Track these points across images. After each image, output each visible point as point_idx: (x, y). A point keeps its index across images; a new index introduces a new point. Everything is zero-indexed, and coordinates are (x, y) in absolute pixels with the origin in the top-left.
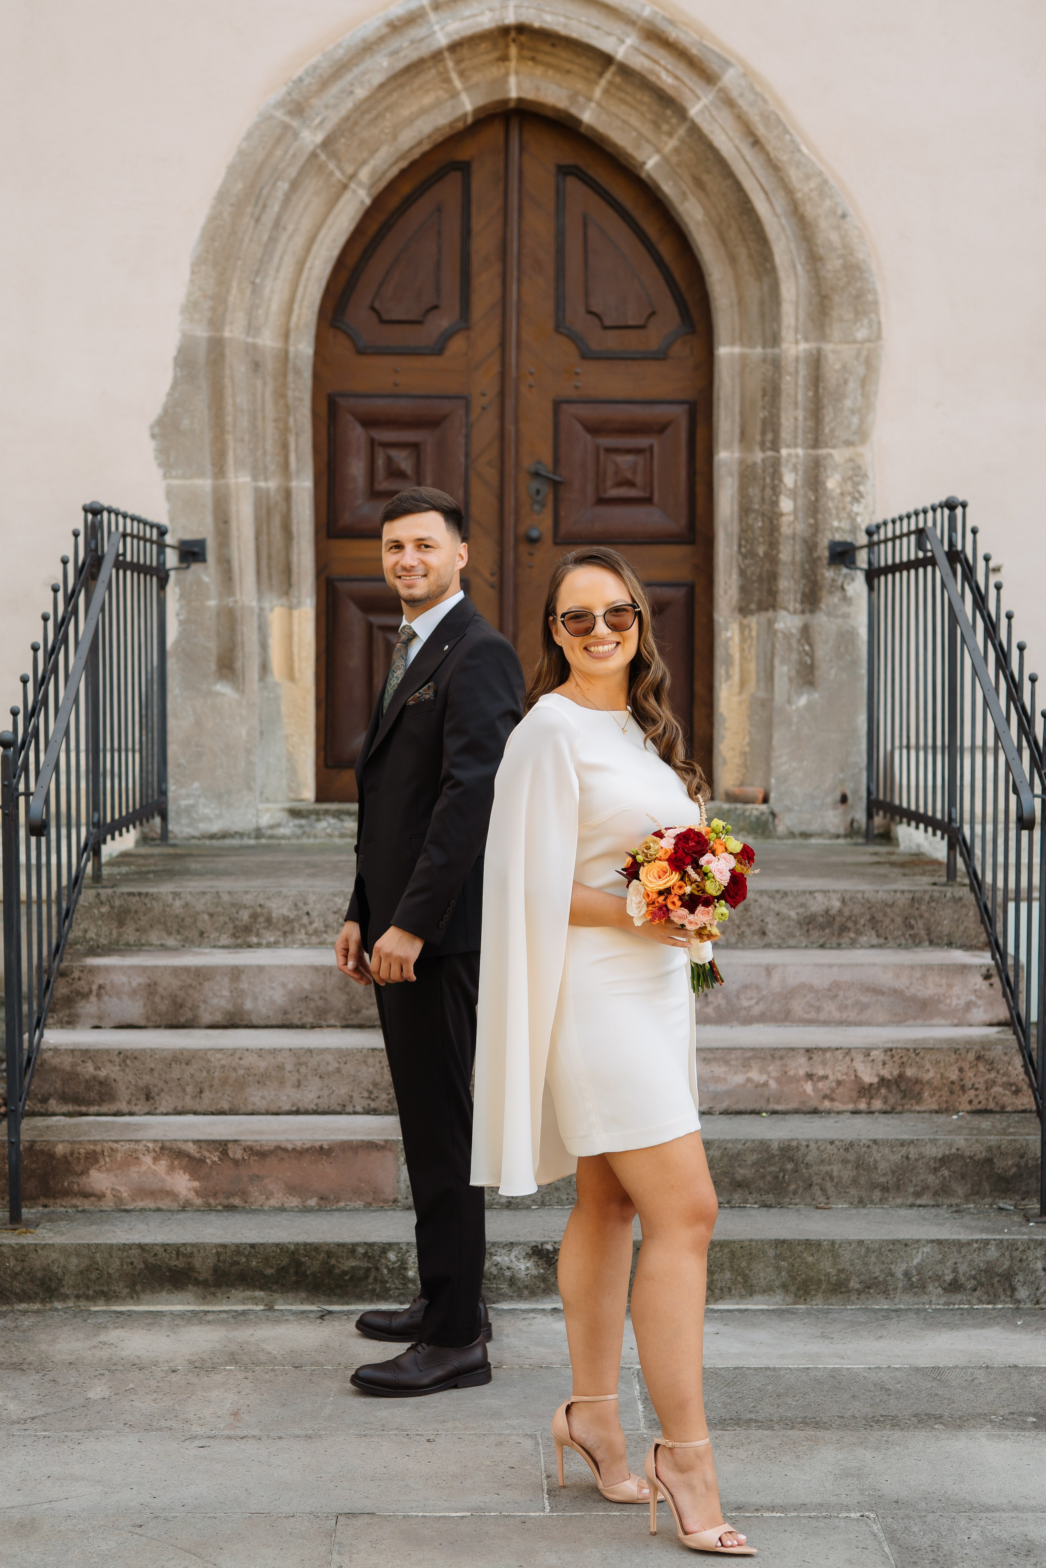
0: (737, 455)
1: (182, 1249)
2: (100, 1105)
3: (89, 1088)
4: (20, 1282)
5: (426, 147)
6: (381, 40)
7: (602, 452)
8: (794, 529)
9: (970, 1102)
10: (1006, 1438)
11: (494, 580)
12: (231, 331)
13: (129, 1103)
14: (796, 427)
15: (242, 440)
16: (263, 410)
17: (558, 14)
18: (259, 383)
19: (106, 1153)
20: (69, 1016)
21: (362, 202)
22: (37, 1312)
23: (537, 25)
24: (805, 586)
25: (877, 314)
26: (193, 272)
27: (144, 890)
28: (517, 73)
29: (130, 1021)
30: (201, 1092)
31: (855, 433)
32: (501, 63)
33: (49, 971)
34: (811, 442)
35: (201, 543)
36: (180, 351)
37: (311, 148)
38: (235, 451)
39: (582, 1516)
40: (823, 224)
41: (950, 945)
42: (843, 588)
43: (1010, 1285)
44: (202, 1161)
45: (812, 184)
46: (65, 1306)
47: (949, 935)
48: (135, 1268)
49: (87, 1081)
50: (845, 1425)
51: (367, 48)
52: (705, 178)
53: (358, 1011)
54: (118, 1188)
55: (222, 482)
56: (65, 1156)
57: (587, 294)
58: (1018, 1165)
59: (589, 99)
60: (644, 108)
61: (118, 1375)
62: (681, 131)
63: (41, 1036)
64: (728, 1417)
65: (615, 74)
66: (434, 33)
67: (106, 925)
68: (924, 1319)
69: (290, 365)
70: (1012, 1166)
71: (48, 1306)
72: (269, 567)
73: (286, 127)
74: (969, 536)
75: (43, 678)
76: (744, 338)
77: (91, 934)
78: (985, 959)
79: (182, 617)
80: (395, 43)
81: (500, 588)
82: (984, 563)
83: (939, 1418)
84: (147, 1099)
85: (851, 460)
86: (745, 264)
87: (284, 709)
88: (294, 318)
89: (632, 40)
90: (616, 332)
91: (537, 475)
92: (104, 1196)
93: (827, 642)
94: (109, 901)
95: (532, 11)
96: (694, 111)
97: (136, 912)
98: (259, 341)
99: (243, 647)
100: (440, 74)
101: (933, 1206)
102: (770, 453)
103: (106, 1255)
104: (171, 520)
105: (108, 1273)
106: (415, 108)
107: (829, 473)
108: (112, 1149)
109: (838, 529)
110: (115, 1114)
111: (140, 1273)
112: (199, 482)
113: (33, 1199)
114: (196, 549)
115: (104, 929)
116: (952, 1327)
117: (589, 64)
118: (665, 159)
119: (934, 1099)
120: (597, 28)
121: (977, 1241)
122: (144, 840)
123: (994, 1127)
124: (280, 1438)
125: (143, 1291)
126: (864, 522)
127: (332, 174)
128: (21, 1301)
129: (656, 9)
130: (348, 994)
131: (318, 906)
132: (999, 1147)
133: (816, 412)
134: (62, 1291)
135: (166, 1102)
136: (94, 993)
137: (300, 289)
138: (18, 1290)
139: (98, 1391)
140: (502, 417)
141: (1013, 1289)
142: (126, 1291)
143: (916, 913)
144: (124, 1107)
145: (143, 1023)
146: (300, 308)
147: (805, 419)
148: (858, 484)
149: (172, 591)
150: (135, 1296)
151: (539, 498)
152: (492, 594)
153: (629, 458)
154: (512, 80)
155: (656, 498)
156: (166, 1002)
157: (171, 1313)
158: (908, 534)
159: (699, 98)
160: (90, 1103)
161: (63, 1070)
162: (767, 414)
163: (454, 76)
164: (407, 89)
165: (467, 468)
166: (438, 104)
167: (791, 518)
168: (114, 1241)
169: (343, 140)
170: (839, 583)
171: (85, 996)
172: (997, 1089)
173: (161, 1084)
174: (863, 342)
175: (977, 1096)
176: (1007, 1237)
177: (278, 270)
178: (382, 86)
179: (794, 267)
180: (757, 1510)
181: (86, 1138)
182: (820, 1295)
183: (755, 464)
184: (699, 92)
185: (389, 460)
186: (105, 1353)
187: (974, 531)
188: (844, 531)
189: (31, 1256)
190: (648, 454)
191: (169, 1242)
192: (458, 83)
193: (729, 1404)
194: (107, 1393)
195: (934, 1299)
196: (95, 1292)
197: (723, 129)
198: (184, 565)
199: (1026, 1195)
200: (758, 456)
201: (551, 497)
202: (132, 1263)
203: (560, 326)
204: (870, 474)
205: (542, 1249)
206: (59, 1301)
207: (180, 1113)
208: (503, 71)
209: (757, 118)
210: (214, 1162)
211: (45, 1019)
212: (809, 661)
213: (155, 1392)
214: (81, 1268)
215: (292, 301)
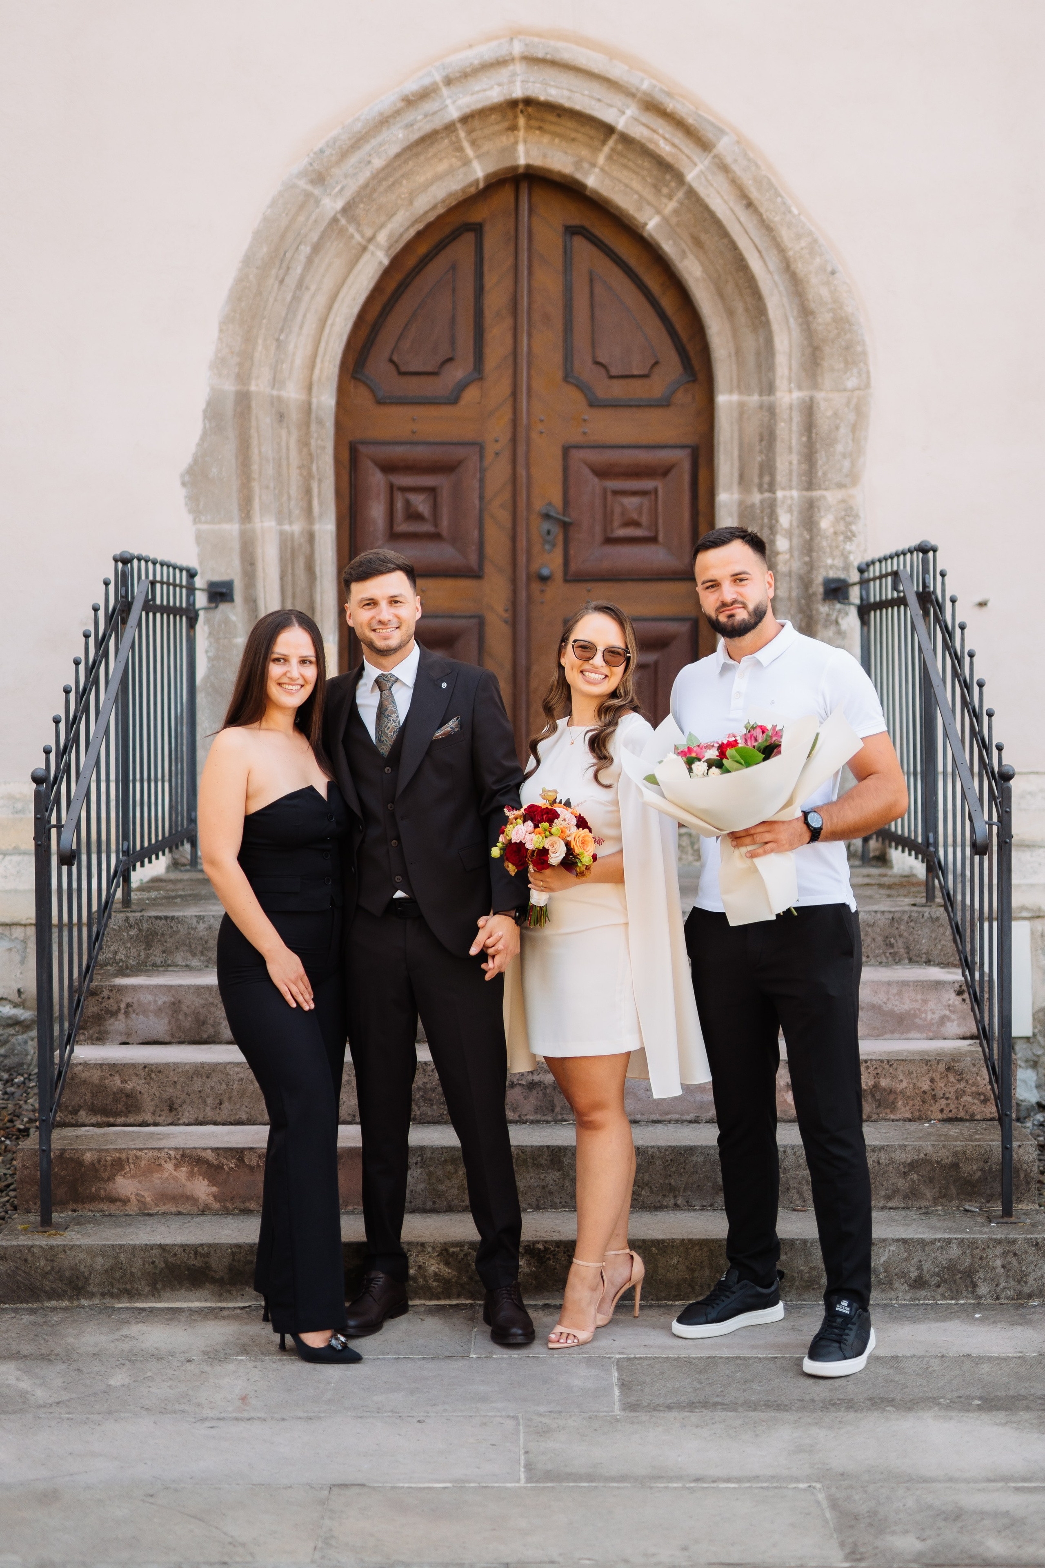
0: (736, 496)
1: (200, 1249)
2: (126, 1116)
3: (116, 1100)
4: (49, 1281)
5: (441, 210)
6: (397, 113)
7: (609, 494)
8: (790, 566)
9: (942, 1111)
10: (951, 1419)
11: (507, 616)
12: (257, 385)
13: (153, 1114)
14: (791, 471)
15: (267, 487)
16: (288, 458)
17: (562, 88)
18: (284, 433)
19: (130, 1161)
20: (99, 1032)
21: (381, 263)
22: (66, 1309)
23: (542, 98)
24: (801, 620)
25: (866, 364)
26: (221, 331)
27: (170, 914)
28: (525, 142)
29: (156, 1038)
30: (221, 1104)
31: (847, 476)
32: (510, 132)
33: (79, 990)
34: (806, 485)
35: (229, 585)
36: (209, 404)
37: (331, 214)
38: (260, 496)
39: (553, 1487)
40: (814, 280)
41: (928, 962)
42: (837, 623)
43: (972, 1281)
44: (220, 1167)
45: (803, 243)
46: (91, 1303)
47: (927, 953)
48: (156, 1267)
49: (114, 1093)
50: (804, 1408)
51: (384, 121)
52: (703, 237)
54: (142, 1193)
55: (248, 526)
56: (93, 1164)
57: (594, 346)
58: (982, 1170)
59: (593, 165)
60: (645, 173)
61: (138, 1365)
62: (680, 194)
63: (72, 1051)
64: (696, 1400)
65: (616, 142)
66: (447, 106)
67: (135, 947)
68: (890, 1313)
69: (313, 416)
70: (977, 1170)
71: (76, 1303)
73: (308, 195)
74: (939, 578)
75: (75, 717)
76: (741, 386)
77: (121, 956)
78: (956, 975)
79: (210, 654)
80: (411, 116)
81: (514, 624)
82: (951, 604)
83: (891, 1402)
84: (171, 1110)
85: (843, 501)
86: (742, 317)
88: (317, 372)
89: (632, 110)
90: (622, 382)
91: (547, 516)
92: (129, 1201)
94: (137, 924)
95: (538, 85)
96: (690, 177)
97: (163, 935)
98: (284, 394)
100: (452, 143)
101: (903, 1208)
102: (767, 495)
103: (129, 1255)
104: (201, 563)
105: (132, 1273)
106: (429, 175)
107: (822, 513)
108: (136, 1157)
109: (831, 567)
110: (140, 1125)
111: (161, 1272)
112: (226, 527)
113: (63, 1204)
114: (224, 590)
115: (133, 950)
116: (915, 1320)
117: (592, 132)
118: (666, 220)
119: (907, 1108)
120: (599, 100)
121: (939, 1240)
122: (175, 865)
123: (961, 1134)
124: (283, 1419)
125: (164, 1288)
126: (857, 560)
127: (352, 237)
128: (50, 1299)
129: (654, 82)
132: (965, 1152)
133: (809, 456)
134: (88, 1289)
135: (188, 1113)
136: (123, 1011)
137: (323, 344)
138: (47, 1288)
139: (119, 1379)
140: (514, 461)
141: (975, 1286)
142: (148, 1289)
143: (896, 932)
144: (149, 1118)
145: (168, 1039)
146: (322, 362)
147: (800, 463)
148: (850, 524)
149: (202, 630)
150: (156, 1293)
151: (550, 538)
152: (506, 629)
153: (635, 500)
154: (521, 148)
155: (661, 537)
156: (189, 1019)
157: (190, 1309)
158: (886, 575)
159: (695, 165)
160: (117, 1114)
161: (92, 1083)
162: (764, 457)
163: (466, 145)
164: (422, 158)
165: (481, 511)
166: (451, 171)
167: (787, 556)
168: (137, 1242)
169: (362, 206)
170: (833, 617)
171: (114, 1014)
172: (966, 1098)
173: (183, 1096)
174: (853, 391)
175: (948, 1105)
176: (968, 1236)
177: (301, 327)
178: (398, 156)
179: (787, 320)
180: (714, 1481)
181: (112, 1147)
182: (794, 1292)
183: (753, 505)
184: (695, 158)
185: (407, 503)
186: (126, 1346)
187: (943, 575)
188: (837, 569)
189: (60, 1256)
190: (653, 496)
191: (188, 1243)
192: (469, 152)
193: (699, 1389)
194: (127, 1381)
195: (900, 1295)
196: (119, 1289)
197: (718, 193)
198: (213, 605)
199: (990, 1199)
200: (756, 498)
201: (560, 538)
202: (153, 1263)
203: (568, 376)
204: (861, 514)
205: (534, 1249)
206: (86, 1299)
207: (201, 1123)
208: (512, 139)
209: (750, 182)
210: (231, 1169)
211: (75, 1035)
213: (171, 1379)
214: (107, 1267)
215: (315, 355)
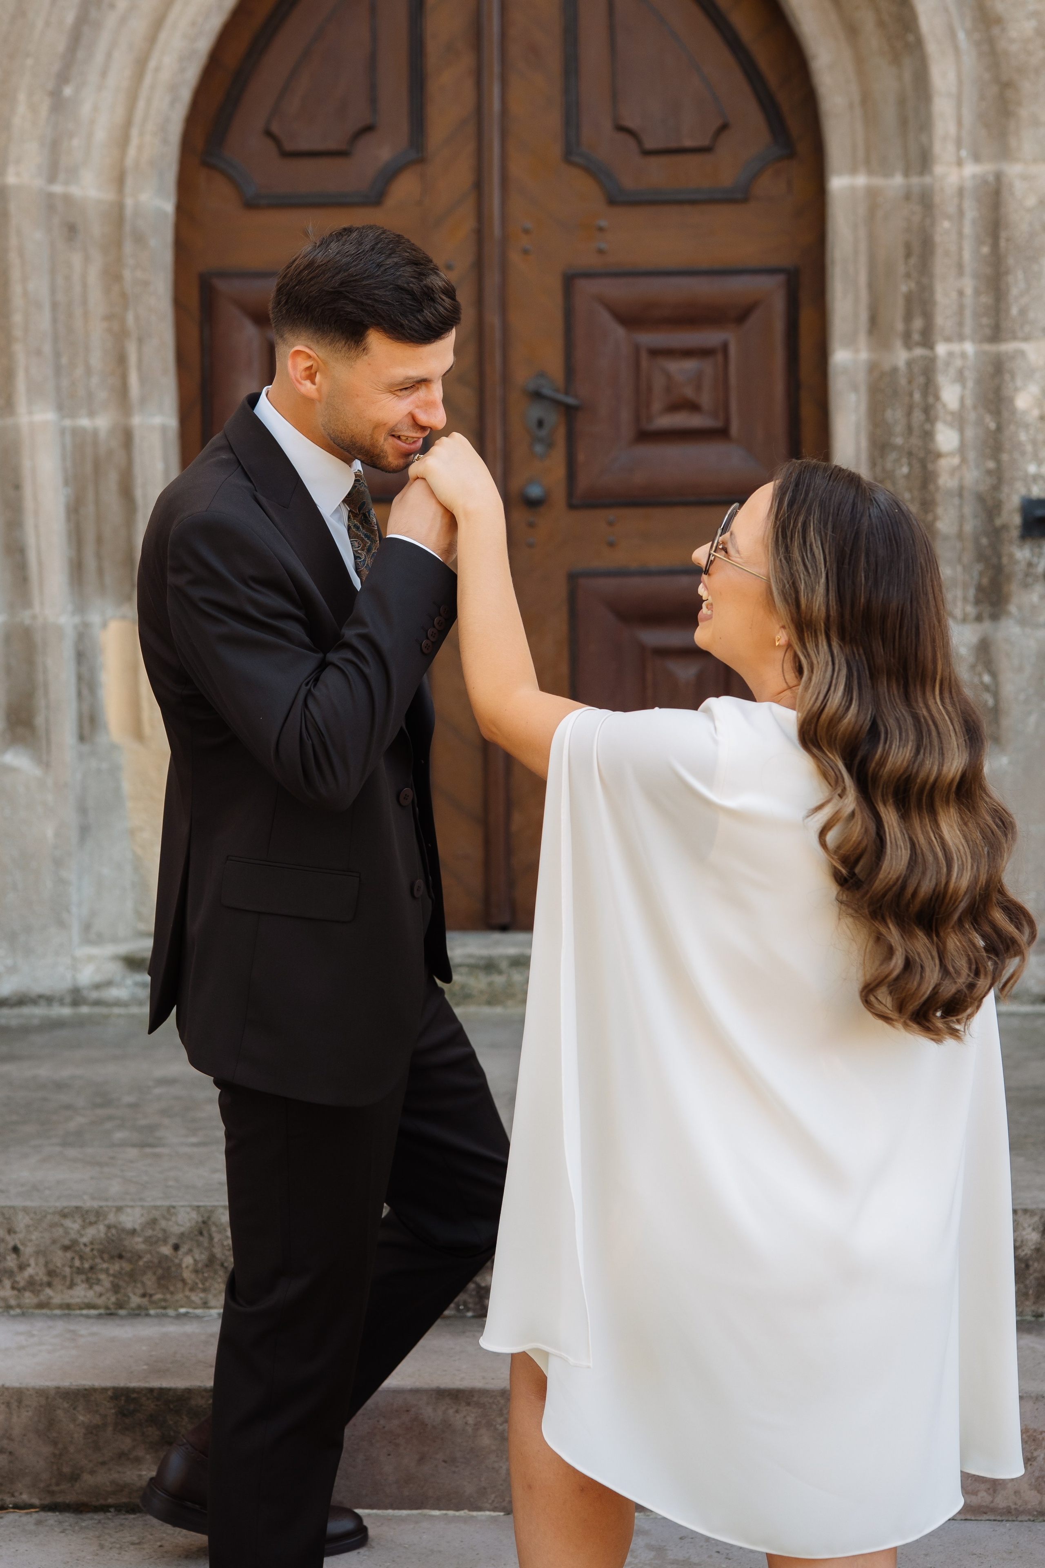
0: (864, 355)
7: (644, 356)
8: (961, 479)
12: (18, 175)
14: (961, 308)
15: (39, 353)
16: (85, 302)
18: (77, 259)
24: (981, 574)
34: (988, 332)
38: (26, 369)
53: (74, 1478)
55: (9, 421)
57: (615, 97)
69: (127, 228)
72: (99, 556)
76: (872, 160)
86: (872, 38)
87: (127, 787)
88: (132, 152)
90: (664, 160)
91: (537, 396)
93: (1020, 669)
98: (75, 191)
99: (46, 693)
102: (919, 352)
107: (1019, 382)
109: (1036, 478)
130: (55, 1443)
131: (35, 1236)
133: (995, 280)
137: (141, 104)
140: (480, 302)
146: (142, 134)
147: (977, 292)
151: (543, 433)
153: (690, 365)
155: (735, 428)
162: (913, 285)
167: (956, 461)
170: (1040, 569)
177: (104, 74)
179: (953, 35)
183: (895, 370)
190: (720, 358)
200: (901, 356)
201: (561, 432)
203: (572, 153)
212: (991, 702)
215: (128, 123)
